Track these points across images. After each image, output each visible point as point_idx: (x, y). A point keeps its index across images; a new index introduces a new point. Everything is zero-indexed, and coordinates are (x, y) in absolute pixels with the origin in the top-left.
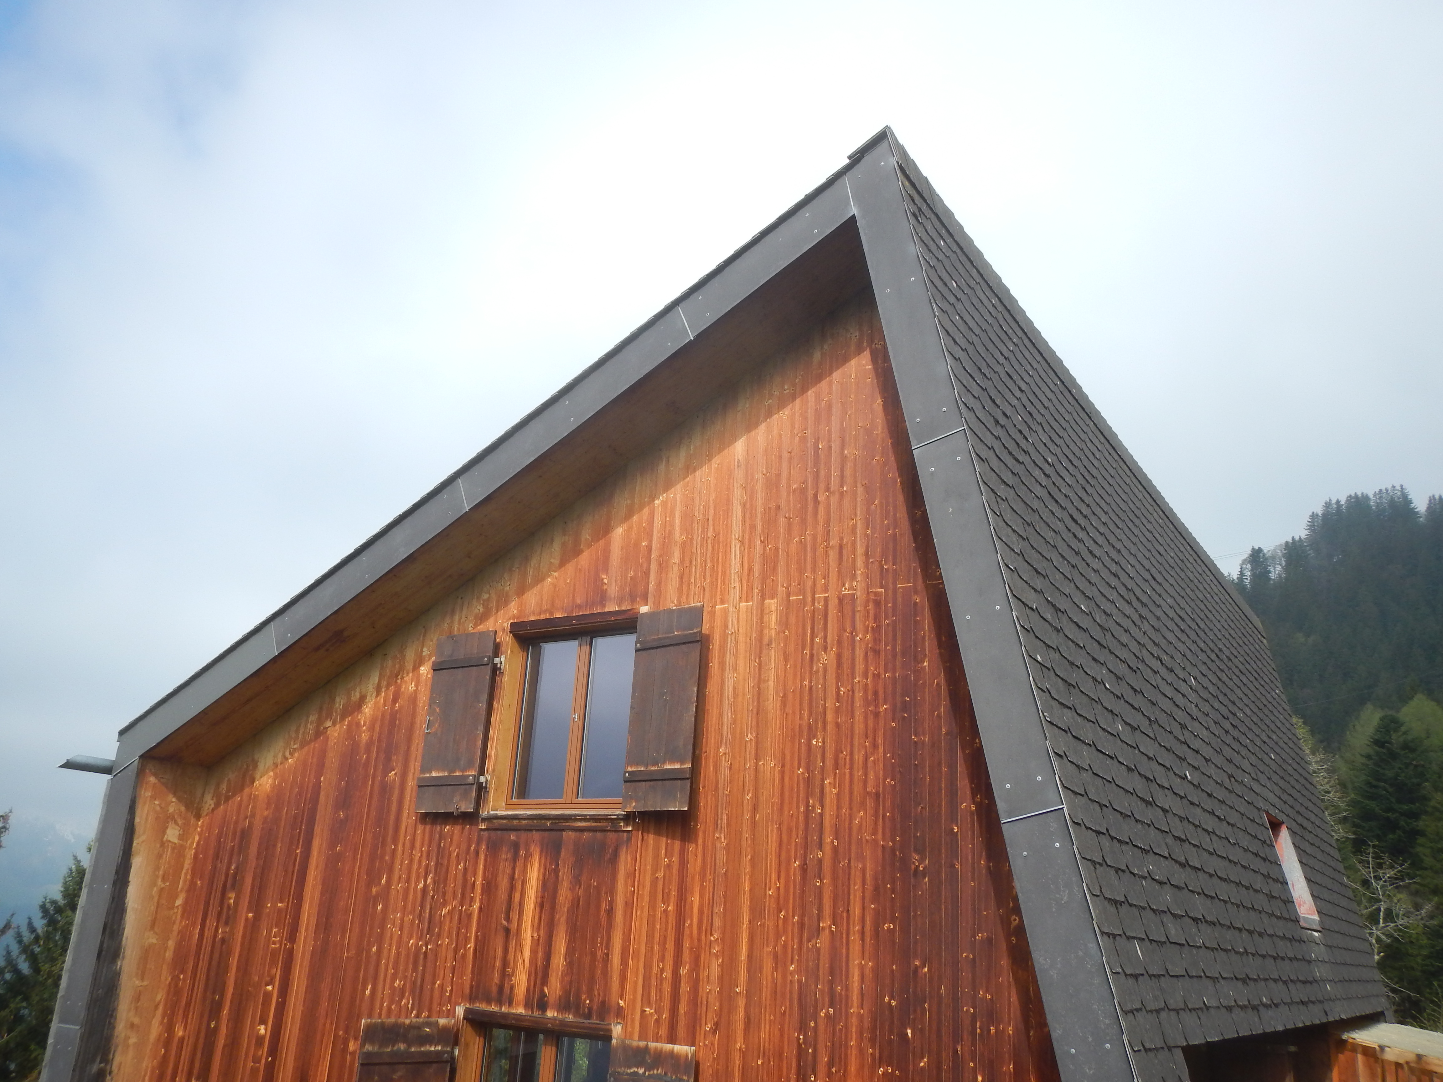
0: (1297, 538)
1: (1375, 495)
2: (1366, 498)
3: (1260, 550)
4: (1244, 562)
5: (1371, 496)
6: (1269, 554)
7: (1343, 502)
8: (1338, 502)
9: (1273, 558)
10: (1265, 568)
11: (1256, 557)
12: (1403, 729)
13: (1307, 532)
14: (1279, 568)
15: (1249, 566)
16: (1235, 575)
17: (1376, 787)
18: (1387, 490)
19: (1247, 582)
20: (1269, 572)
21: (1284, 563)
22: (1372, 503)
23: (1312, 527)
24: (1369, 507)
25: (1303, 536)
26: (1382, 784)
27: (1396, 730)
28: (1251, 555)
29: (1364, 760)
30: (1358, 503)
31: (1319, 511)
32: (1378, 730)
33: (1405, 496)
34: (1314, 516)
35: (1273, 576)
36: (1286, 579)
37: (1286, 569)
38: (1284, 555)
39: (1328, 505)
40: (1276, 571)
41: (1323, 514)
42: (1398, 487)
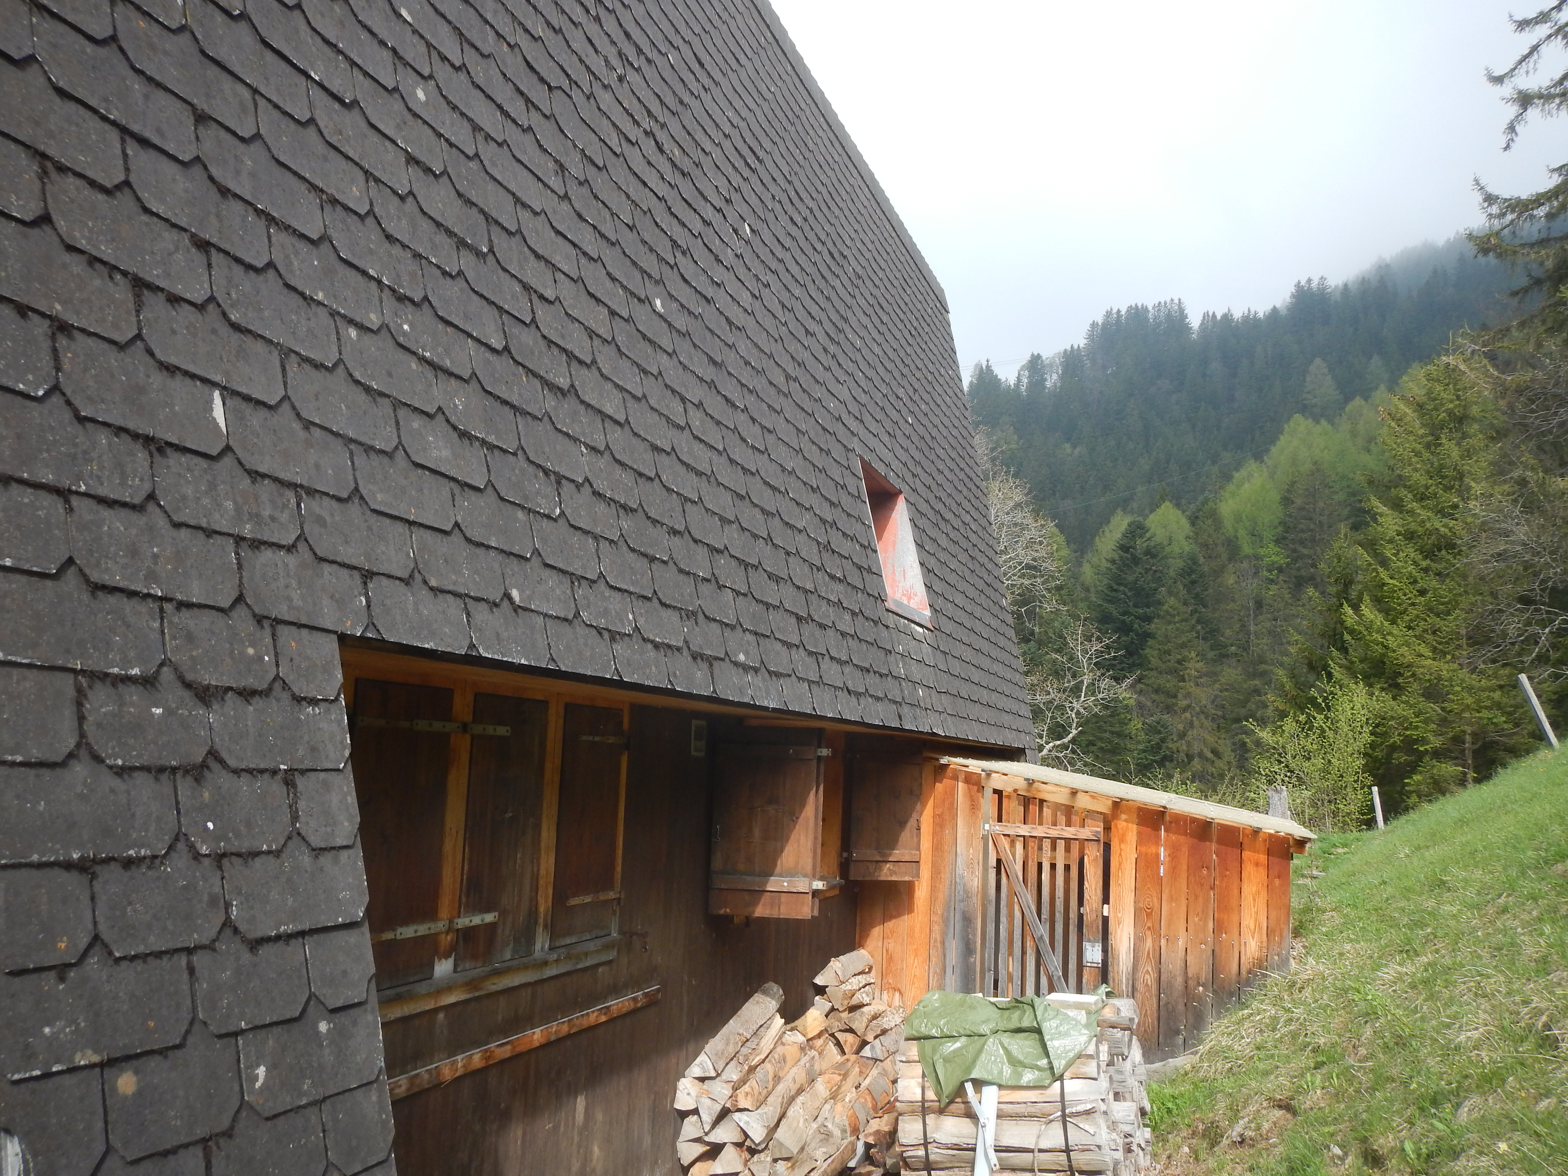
0: (1076, 347)
1: (1154, 308)
2: (1145, 310)
3: (1039, 357)
4: (1023, 368)
5: (1150, 308)
6: (1048, 362)
7: (1123, 313)
8: (1119, 311)
9: (1051, 365)
10: (1042, 376)
11: (1035, 364)
12: (1148, 535)
13: (1085, 341)
14: (1055, 376)
15: (1026, 373)
16: (1012, 381)
17: (1116, 591)
18: (1165, 303)
19: (1023, 389)
20: (1046, 380)
21: (1060, 372)
22: (1150, 316)
23: (1091, 337)
24: (1147, 319)
25: (1082, 346)
26: (1122, 588)
27: (1141, 537)
28: (1030, 362)
29: (1109, 565)
30: (1137, 314)
31: (1100, 320)
32: (1124, 536)
33: (1181, 310)
34: (1094, 325)
35: (1048, 384)
36: (1061, 388)
37: (1062, 378)
38: (1061, 363)
39: (1109, 314)
40: (1052, 380)
41: (1103, 324)
42: (1176, 301)
